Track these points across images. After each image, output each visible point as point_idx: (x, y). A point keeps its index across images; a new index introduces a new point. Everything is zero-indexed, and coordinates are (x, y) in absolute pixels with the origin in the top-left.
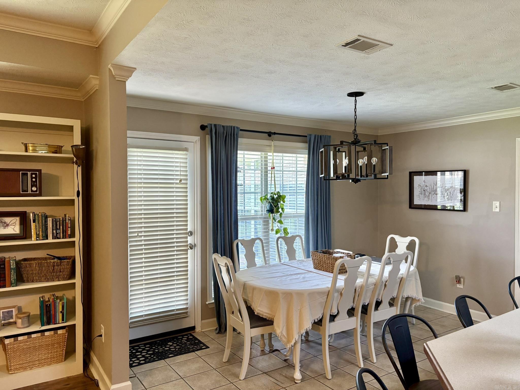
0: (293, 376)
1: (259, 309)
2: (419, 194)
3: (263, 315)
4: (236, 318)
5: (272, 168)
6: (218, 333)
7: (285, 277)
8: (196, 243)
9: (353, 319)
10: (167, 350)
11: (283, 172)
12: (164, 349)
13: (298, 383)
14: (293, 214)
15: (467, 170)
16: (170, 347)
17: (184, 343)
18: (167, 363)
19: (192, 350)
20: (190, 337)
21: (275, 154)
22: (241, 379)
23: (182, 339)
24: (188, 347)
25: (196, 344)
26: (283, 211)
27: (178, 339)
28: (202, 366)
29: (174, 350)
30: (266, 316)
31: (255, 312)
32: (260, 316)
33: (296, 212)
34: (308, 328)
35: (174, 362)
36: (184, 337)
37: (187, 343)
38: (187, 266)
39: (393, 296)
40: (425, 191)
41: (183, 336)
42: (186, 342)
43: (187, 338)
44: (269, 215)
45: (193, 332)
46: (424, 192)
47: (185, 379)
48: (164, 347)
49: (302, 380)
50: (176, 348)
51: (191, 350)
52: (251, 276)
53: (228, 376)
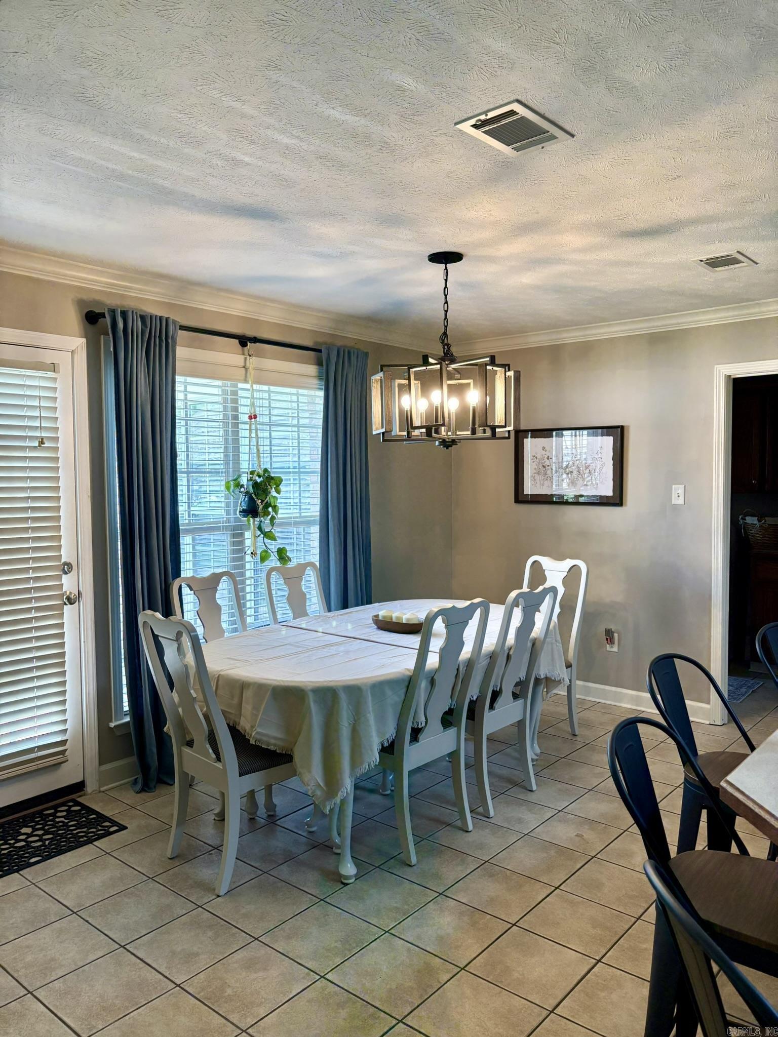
0: (339, 871)
1: (259, 730)
2: (535, 473)
3: (268, 744)
4: (200, 755)
5: (250, 418)
6: (143, 790)
7: (306, 655)
8: (81, 589)
9: (452, 731)
10: (23, 847)
11: (270, 428)
12: (12, 846)
13: (348, 884)
14: (295, 518)
15: (626, 426)
16: (27, 838)
17: (61, 824)
18: (27, 879)
19: (85, 839)
20: (73, 809)
21: (255, 387)
22: (220, 895)
23: (54, 815)
24: (75, 832)
25: (94, 825)
26: (276, 513)
27: (44, 817)
28: (119, 876)
29: (41, 846)
30: (275, 745)
31: (251, 739)
32: (263, 746)
33: (298, 515)
34: (372, 763)
35: (45, 875)
36: (60, 809)
37: (70, 824)
38: (62, 645)
39: (520, 678)
40: (547, 467)
41: (55, 808)
42: (66, 821)
43: (68, 811)
44: (249, 521)
45: (80, 796)
46: (545, 469)
47: (83, 912)
48: (12, 842)
49: (358, 877)
50: (43, 841)
51: (82, 840)
52: (229, 657)
53: (188, 891)
